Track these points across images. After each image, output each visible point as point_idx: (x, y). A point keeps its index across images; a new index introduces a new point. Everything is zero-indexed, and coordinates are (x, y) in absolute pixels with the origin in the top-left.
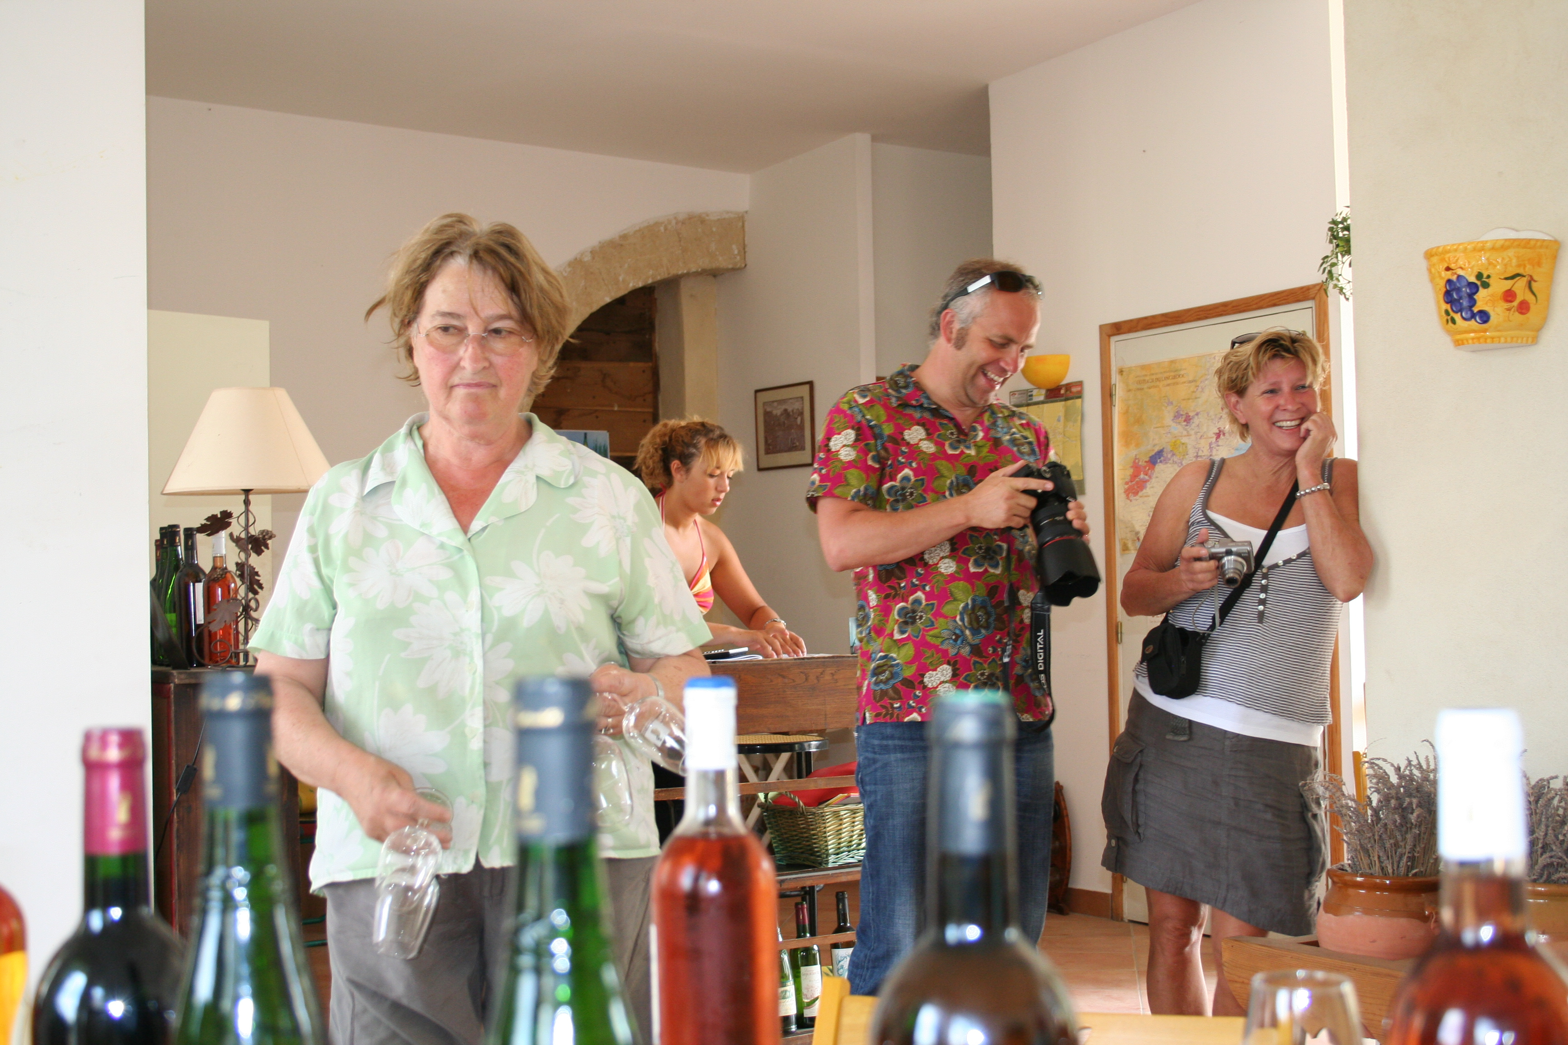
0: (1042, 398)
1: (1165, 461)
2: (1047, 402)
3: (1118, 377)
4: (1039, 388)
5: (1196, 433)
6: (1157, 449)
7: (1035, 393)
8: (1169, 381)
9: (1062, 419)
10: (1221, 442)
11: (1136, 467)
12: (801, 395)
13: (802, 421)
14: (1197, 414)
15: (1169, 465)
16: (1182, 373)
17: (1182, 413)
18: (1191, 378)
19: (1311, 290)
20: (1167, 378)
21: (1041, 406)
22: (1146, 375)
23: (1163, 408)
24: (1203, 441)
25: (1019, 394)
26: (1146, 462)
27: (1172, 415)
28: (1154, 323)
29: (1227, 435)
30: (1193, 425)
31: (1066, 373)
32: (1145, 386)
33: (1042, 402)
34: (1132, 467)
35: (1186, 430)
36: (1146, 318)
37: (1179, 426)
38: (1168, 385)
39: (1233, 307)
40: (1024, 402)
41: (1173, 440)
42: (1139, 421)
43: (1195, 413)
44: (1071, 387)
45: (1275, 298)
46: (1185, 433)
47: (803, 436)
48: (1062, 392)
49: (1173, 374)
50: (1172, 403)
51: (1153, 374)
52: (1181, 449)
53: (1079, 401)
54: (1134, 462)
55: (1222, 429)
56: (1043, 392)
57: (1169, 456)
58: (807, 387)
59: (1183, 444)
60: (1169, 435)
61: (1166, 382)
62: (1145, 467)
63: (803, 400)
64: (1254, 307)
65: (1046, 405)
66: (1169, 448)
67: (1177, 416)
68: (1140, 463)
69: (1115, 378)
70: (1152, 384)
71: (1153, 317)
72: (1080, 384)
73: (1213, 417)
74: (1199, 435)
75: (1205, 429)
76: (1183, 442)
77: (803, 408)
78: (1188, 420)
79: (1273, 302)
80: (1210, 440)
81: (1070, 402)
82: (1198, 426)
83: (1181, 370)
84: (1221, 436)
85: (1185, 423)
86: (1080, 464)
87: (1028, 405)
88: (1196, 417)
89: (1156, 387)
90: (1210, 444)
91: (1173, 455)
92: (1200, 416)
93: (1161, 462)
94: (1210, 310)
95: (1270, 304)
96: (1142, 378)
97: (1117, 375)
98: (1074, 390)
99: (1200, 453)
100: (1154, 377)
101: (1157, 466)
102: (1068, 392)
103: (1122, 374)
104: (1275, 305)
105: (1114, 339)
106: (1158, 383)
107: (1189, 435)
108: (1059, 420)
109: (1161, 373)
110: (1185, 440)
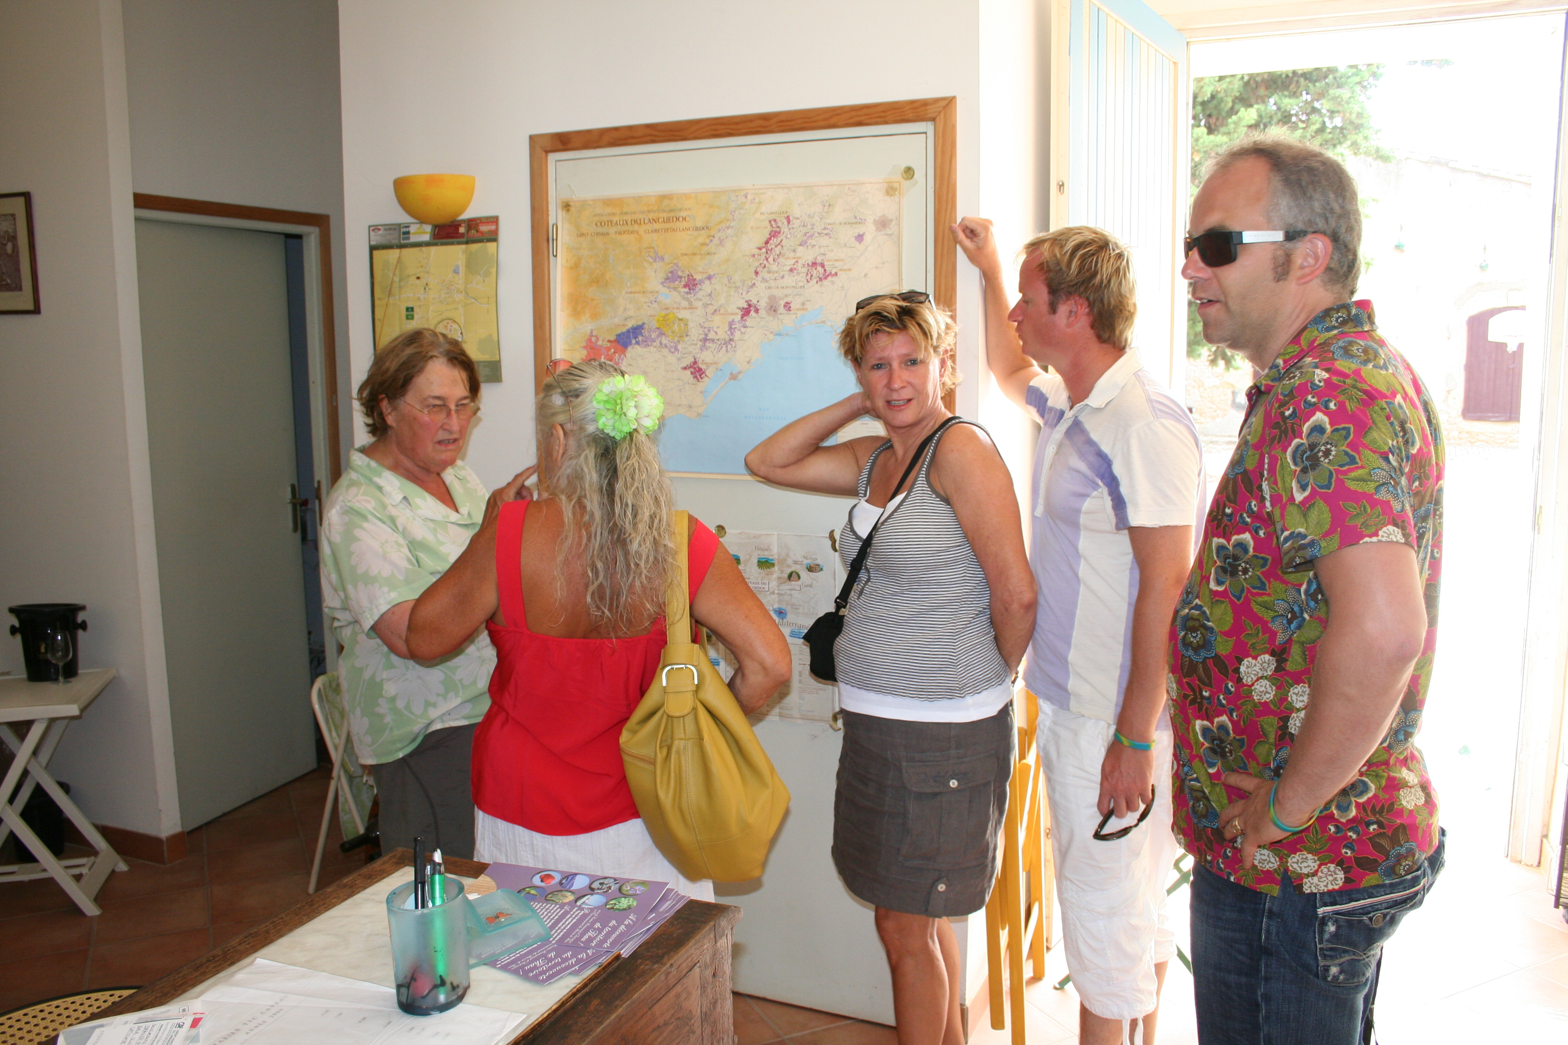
0: (426, 238)
1: (647, 343)
2: (436, 244)
3: (561, 214)
4: (422, 221)
5: (706, 306)
6: (630, 324)
7: (413, 229)
8: (657, 226)
9: (462, 270)
10: (749, 321)
11: (592, 348)
12: (11, 212)
13: (15, 248)
14: (709, 278)
15: (652, 349)
16: (683, 214)
17: (680, 274)
18: (699, 224)
19: (929, 107)
20: (655, 221)
21: (424, 249)
22: (614, 214)
23: (646, 265)
24: (717, 318)
25: (385, 230)
26: (609, 341)
27: (661, 276)
28: (633, 138)
29: (762, 312)
30: (700, 295)
31: (469, 202)
32: (612, 230)
33: (427, 244)
34: (585, 347)
35: (687, 299)
36: (616, 129)
37: (675, 293)
38: (656, 231)
39: (782, 121)
40: (395, 242)
41: (663, 313)
42: (597, 281)
43: (705, 276)
44: (477, 225)
45: (860, 113)
46: (685, 304)
47: (18, 270)
48: (462, 230)
49: (665, 215)
50: (663, 259)
51: (626, 213)
52: (676, 327)
53: (491, 246)
54: (589, 340)
55: (754, 301)
56: (428, 228)
57: (653, 336)
58: (21, 200)
59: (681, 320)
60: (655, 305)
61: (649, 227)
62: (609, 349)
63: (14, 219)
64: (821, 124)
65: (433, 249)
66: (655, 324)
67: (671, 278)
68: (600, 343)
69: (555, 215)
70: (625, 228)
71: (630, 128)
72: (495, 220)
73: (738, 284)
74: (711, 309)
75: (722, 301)
76: (680, 317)
77: (15, 231)
78: (691, 284)
79: (858, 119)
80: (731, 318)
81: (475, 247)
82: (710, 295)
83: (681, 210)
84: (752, 313)
85: (687, 290)
86: (496, 339)
87: (401, 246)
88: (707, 282)
89: (633, 232)
90: (731, 324)
91: (662, 334)
92: (713, 281)
93: (638, 343)
94: (737, 123)
95: (851, 121)
96: (605, 218)
97: (560, 211)
98: (484, 228)
99: (711, 336)
100: (629, 218)
101: (630, 349)
102: (473, 232)
103: (568, 210)
104: (860, 124)
105: (552, 157)
106: (636, 227)
107: (691, 307)
108: (456, 272)
109: (643, 212)
110: (682, 314)
